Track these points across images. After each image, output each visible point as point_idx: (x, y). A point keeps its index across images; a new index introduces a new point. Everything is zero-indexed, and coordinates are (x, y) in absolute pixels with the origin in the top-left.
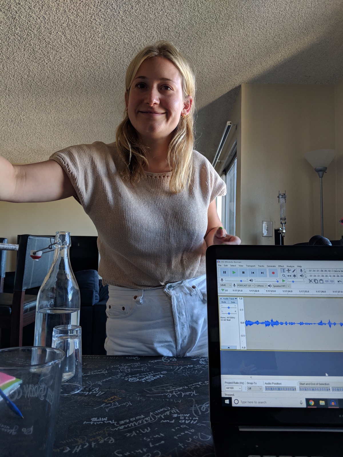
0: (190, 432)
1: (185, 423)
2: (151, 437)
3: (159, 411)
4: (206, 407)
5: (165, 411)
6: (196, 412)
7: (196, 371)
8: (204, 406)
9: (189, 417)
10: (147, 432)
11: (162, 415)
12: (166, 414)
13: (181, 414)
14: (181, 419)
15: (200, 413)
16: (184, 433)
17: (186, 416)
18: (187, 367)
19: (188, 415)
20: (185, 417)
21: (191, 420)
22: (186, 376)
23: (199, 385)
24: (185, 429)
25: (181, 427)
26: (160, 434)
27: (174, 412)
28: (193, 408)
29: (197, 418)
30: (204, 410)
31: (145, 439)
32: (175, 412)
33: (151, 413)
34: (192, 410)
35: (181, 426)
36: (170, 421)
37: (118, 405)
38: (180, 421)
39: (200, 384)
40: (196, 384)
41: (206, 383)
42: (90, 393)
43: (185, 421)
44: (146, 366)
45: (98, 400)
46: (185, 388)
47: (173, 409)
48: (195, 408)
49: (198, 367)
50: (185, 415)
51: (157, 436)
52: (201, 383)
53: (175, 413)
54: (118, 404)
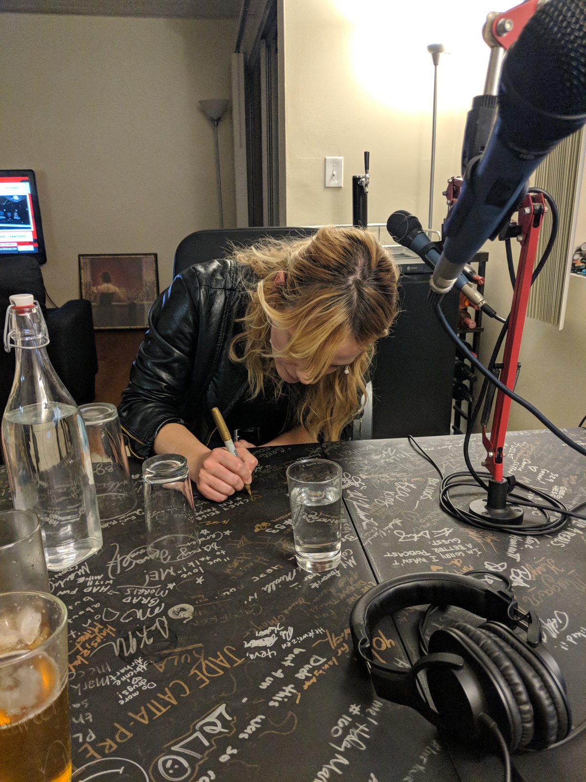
1: (90, 594)
4: (131, 558)
6: (114, 569)
8: (128, 557)
9: (100, 581)
12: (70, 579)
13: (90, 577)
14: (88, 585)
15: (119, 572)
16: (85, 610)
17: (97, 580)
19: (99, 577)
20: (95, 581)
21: (101, 586)
24: (89, 604)
27: (82, 573)
28: (112, 562)
29: (111, 582)
30: (126, 566)
32: (84, 573)
34: (108, 567)
35: (84, 600)
36: (71, 591)
38: (85, 591)
39: (137, 512)
43: (92, 590)
46: (113, 524)
47: (83, 567)
50: (96, 578)
53: (82, 576)
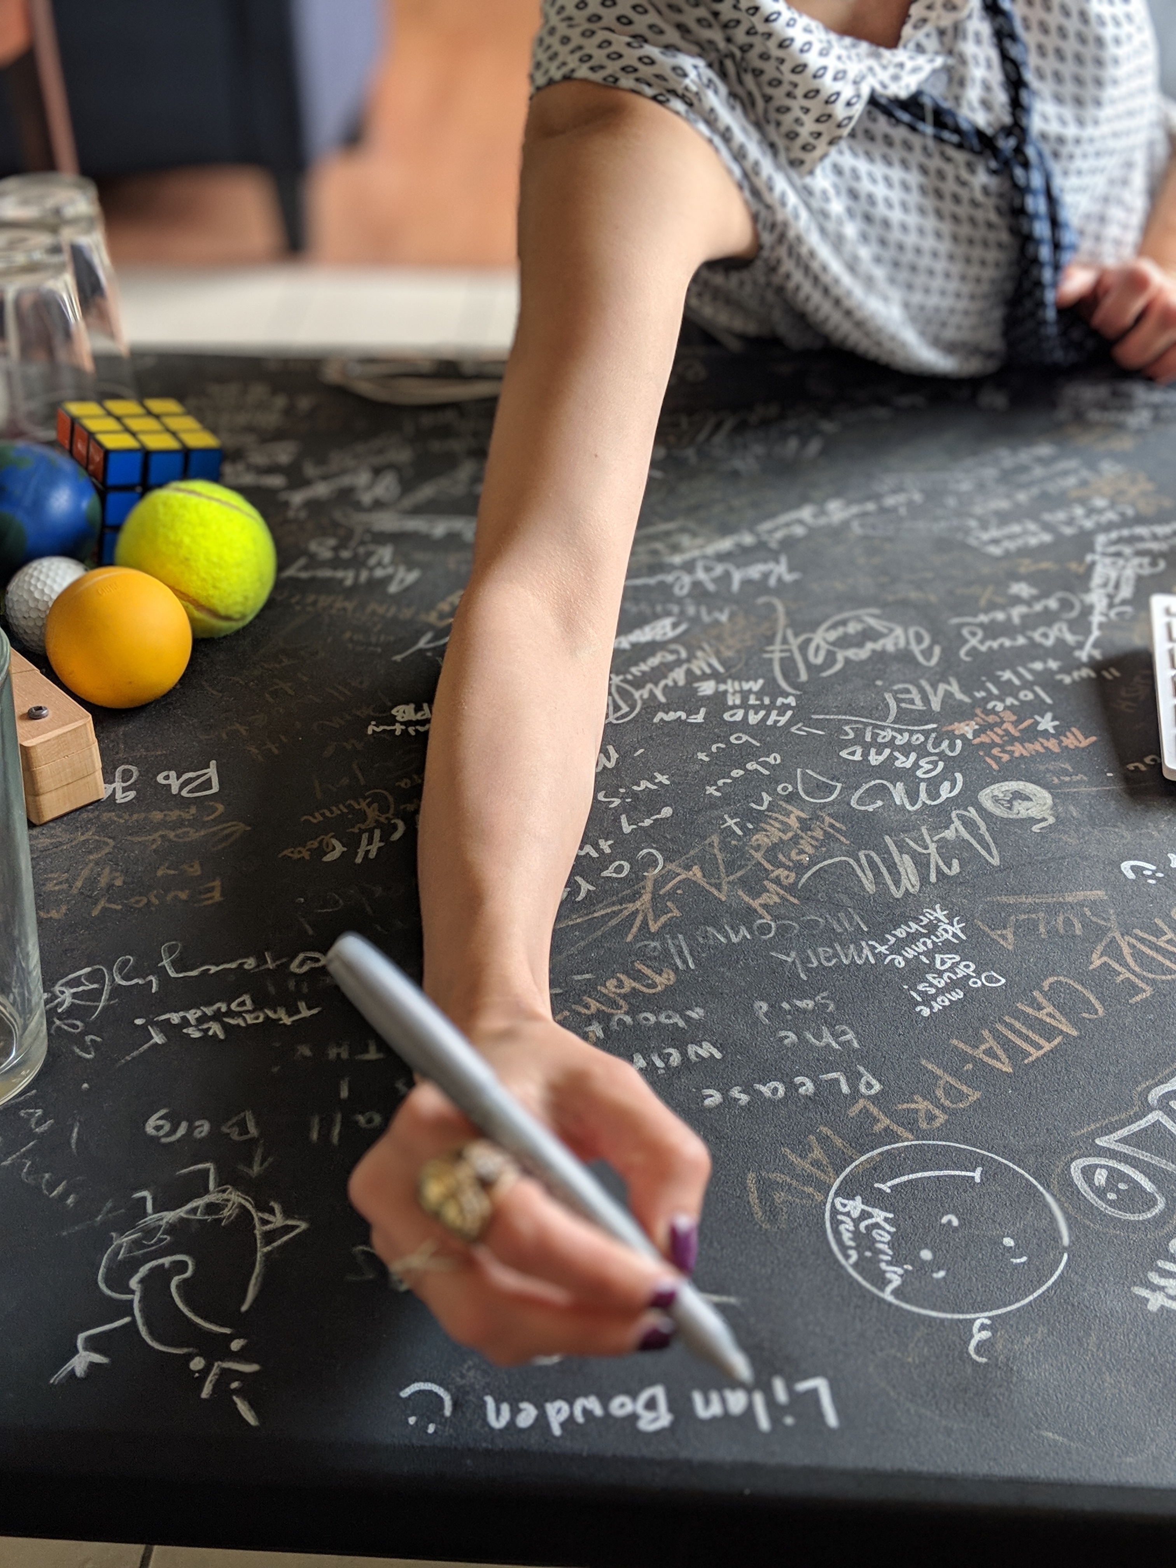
0: (765, 765)
1: (744, 727)
4: (829, 643)
5: (667, 666)
6: (789, 667)
8: (818, 639)
9: (760, 695)
11: (656, 685)
12: (675, 682)
13: (730, 682)
14: (730, 703)
15: (804, 676)
16: (744, 768)
17: (750, 691)
19: (756, 686)
20: (745, 694)
21: (769, 709)
24: (750, 752)
25: (728, 743)
26: (658, 774)
27: (702, 670)
28: (778, 647)
29: (792, 701)
30: (819, 660)
32: (708, 671)
34: (771, 659)
35: (732, 739)
36: (689, 713)
38: (726, 716)
43: (746, 715)
47: (699, 654)
48: (786, 647)
50: (746, 686)
51: (644, 784)
53: (705, 677)
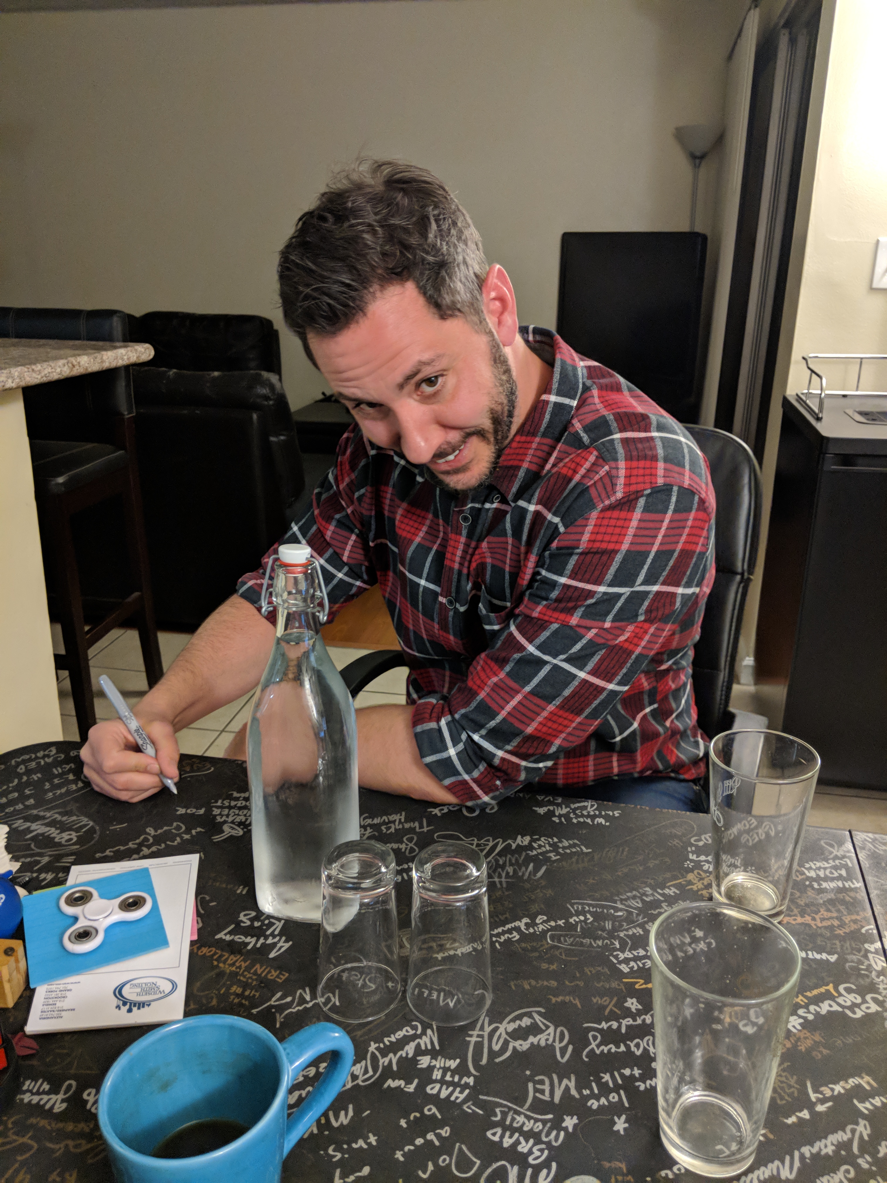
0: (439, 1136)
2: (345, 1146)
3: (393, 1039)
4: (507, 1033)
5: (406, 1040)
6: (479, 1046)
7: (532, 865)
9: (454, 1072)
10: (342, 1124)
11: (395, 1055)
12: (407, 1054)
14: (434, 1077)
15: (484, 1061)
16: (425, 1138)
17: (449, 1069)
18: (514, 846)
19: (453, 1064)
20: (445, 1071)
21: (455, 1085)
22: (499, 886)
23: (517, 929)
25: (422, 1113)
26: (371, 1135)
27: (426, 1045)
28: (475, 1033)
29: (471, 1081)
31: (330, 1151)
32: (429, 1047)
33: (373, 1047)
34: (468, 1043)
35: (426, 1111)
36: (406, 1084)
37: (307, 1002)
38: (428, 1089)
39: (523, 928)
40: (513, 925)
41: (537, 924)
42: (258, 945)
43: (440, 1090)
44: (417, 830)
45: (269, 977)
47: (428, 1031)
48: (481, 1033)
49: (540, 846)
50: (448, 1063)
51: (361, 1143)
52: (526, 924)
53: (426, 1052)
54: (308, 998)
